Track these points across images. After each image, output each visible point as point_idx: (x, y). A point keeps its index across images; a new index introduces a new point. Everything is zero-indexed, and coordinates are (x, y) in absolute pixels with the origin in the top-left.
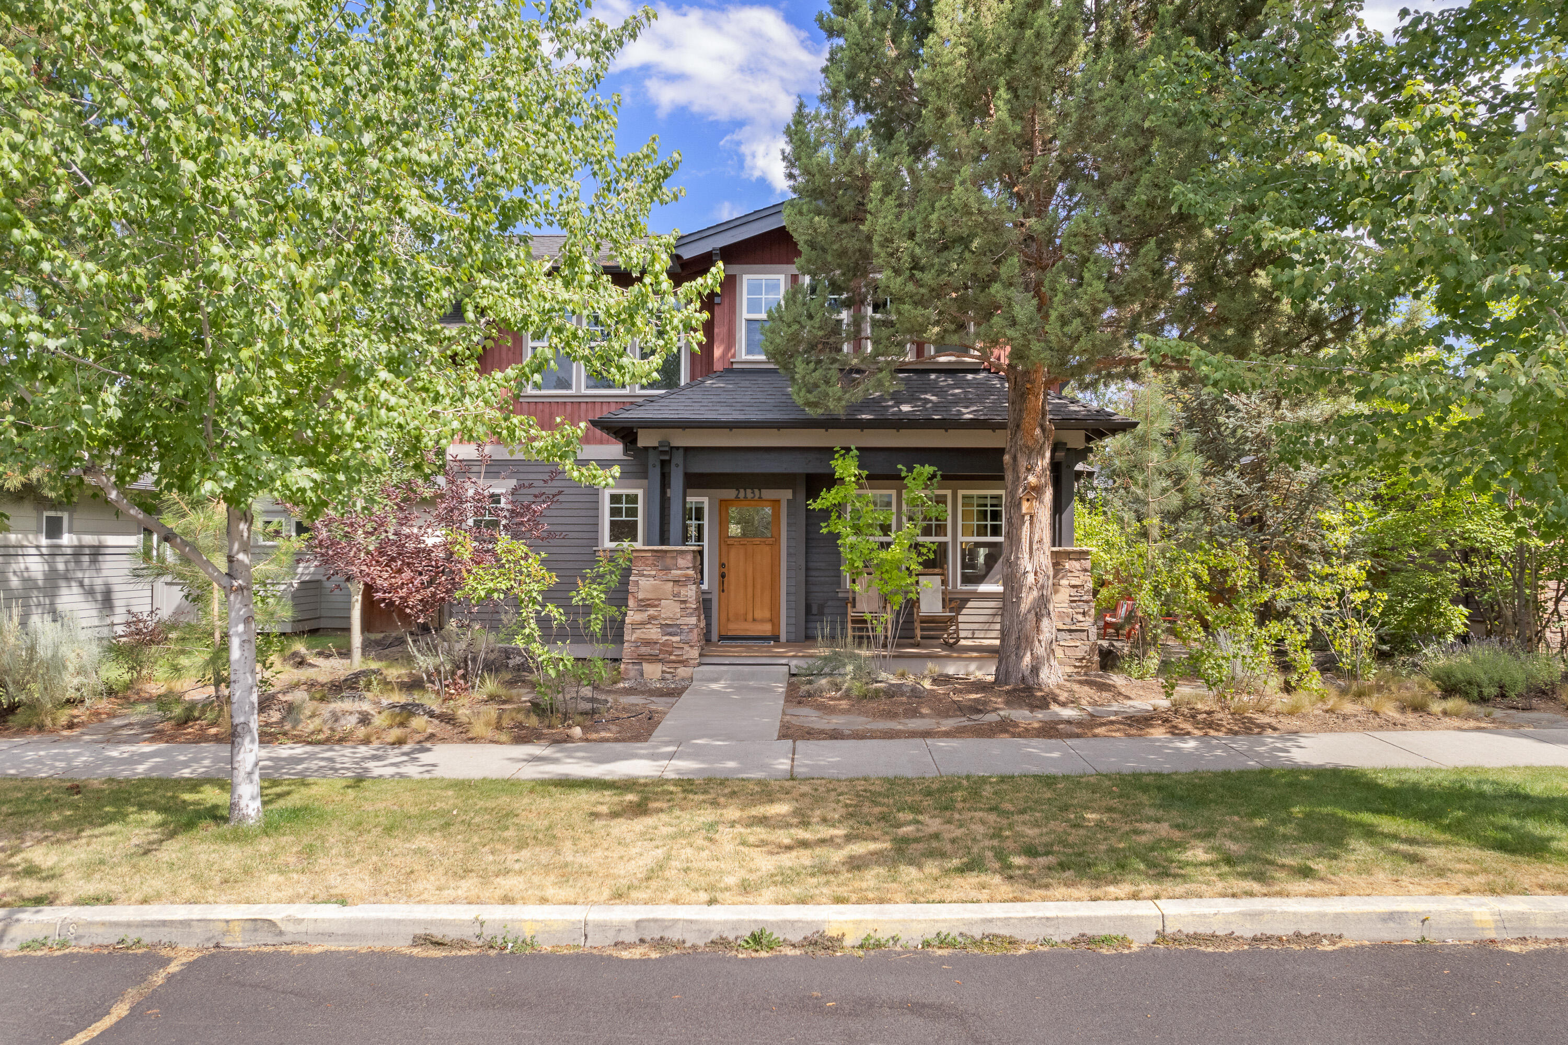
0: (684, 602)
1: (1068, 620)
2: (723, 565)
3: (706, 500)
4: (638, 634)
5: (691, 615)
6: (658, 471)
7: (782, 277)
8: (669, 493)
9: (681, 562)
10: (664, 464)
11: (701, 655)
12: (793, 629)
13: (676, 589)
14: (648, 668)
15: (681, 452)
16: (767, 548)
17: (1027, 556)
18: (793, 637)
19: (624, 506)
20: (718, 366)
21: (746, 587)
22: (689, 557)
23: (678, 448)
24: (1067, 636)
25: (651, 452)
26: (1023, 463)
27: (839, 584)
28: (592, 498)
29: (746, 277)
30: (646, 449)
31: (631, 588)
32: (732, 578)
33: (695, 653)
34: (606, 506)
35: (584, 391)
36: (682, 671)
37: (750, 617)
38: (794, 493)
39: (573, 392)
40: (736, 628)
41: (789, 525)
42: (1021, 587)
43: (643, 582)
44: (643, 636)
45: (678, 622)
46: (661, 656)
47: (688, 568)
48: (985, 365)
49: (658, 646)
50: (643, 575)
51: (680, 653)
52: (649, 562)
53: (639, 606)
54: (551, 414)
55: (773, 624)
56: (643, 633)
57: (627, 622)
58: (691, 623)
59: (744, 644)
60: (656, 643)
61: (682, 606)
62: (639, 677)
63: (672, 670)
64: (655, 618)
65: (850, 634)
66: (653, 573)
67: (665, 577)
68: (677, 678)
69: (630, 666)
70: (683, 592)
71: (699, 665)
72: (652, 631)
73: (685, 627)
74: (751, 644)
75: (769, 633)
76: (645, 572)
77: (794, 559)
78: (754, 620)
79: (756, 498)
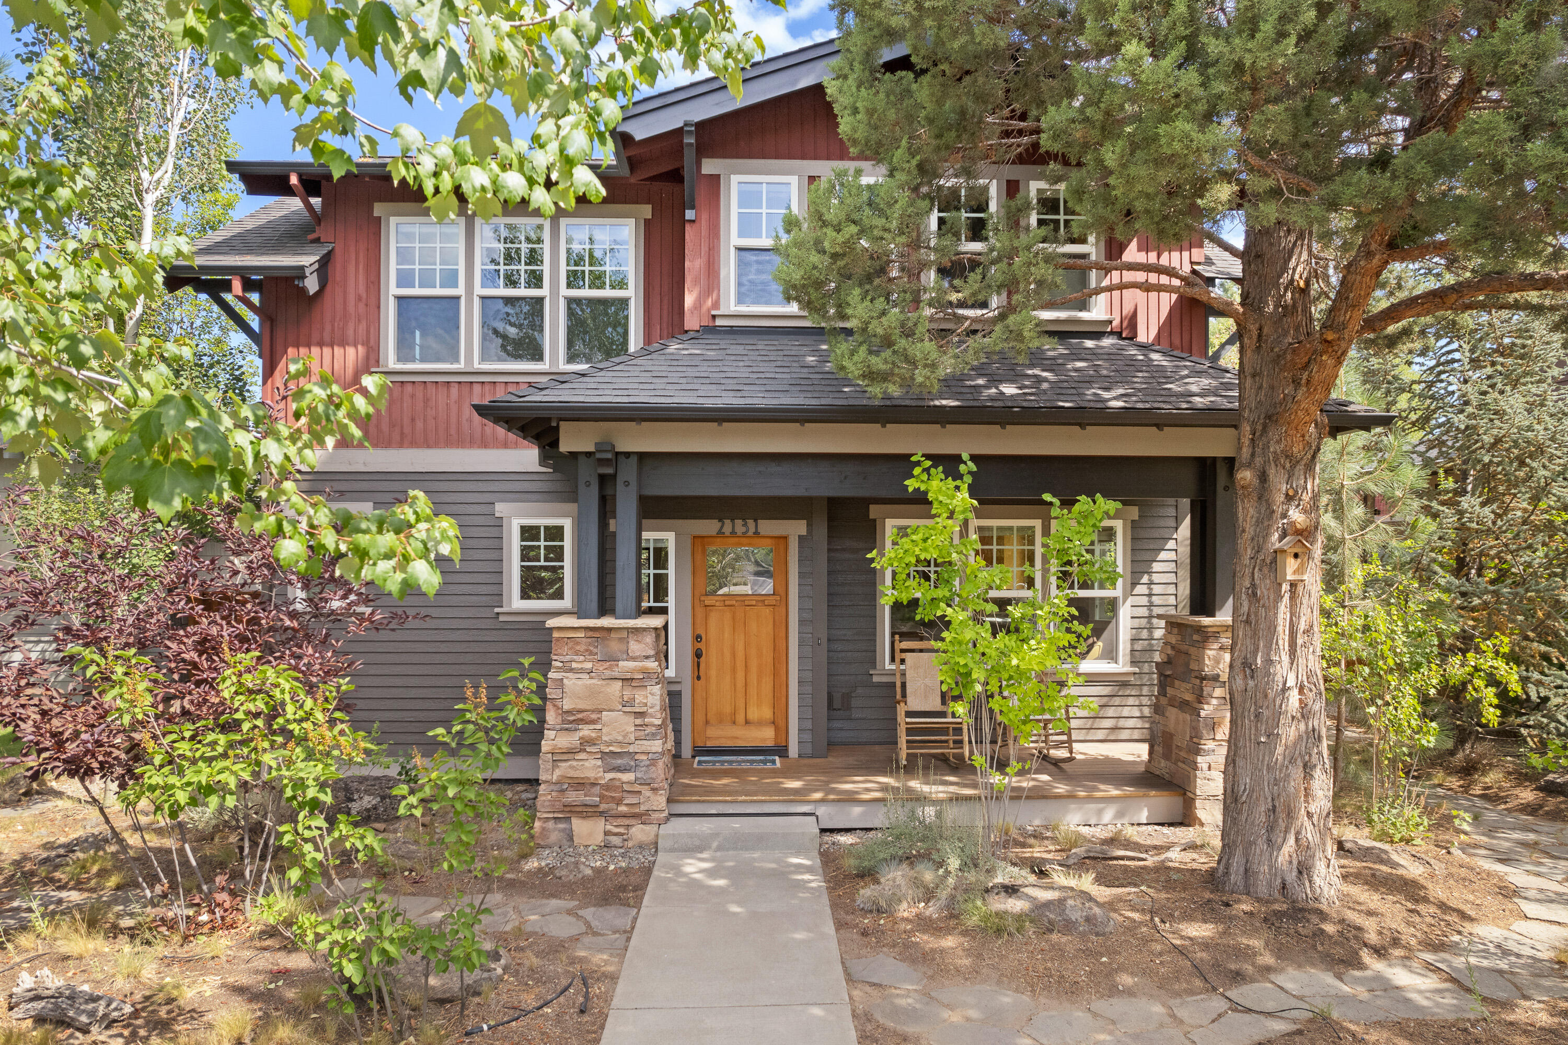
0: (642, 714)
2: (698, 638)
3: (671, 537)
4: (563, 769)
5: (653, 736)
6: (595, 489)
7: (794, 180)
8: (612, 525)
9: (635, 647)
10: (605, 481)
11: (669, 801)
12: (808, 737)
13: (627, 693)
14: (580, 826)
15: (634, 460)
16: (767, 611)
17: (1285, 658)
18: (808, 749)
19: (542, 543)
20: (691, 322)
21: (734, 670)
22: (649, 639)
23: (628, 455)
25: (582, 460)
26: (1280, 486)
27: (873, 664)
28: (493, 532)
29: (735, 179)
30: (574, 455)
31: (552, 693)
32: (712, 658)
33: (660, 801)
34: (514, 544)
35: (477, 366)
36: (640, 833)
37: (740, 718)
38: (809, 525)
39: (460, 366)
40: (719, 736)
41: (801, 575)
42: (1278, 714)
43: (571, 682)
44: (572, 774)
45: (631, 749)
46: (603, 807)
47: (647, 657)
48: (1116, 323)
49: (597, 790)
50: (571, 670)
51: (635, 801)
52: (581, 648)
53: (564, 722)
54: (426, 400)
55: (777, 729)
56: (571, 767)
57: (544, 749)
58: (654, 749)
59: (735, 766)
60: (594, 784)
61: (638, 721)
62: (565, 843)
63: (622, 830)
64: (590, 742)
65: (904, 752)
66: (589, 665)
67: (608, 673)
68: (630, 844)
69: (550, 825)
70: (639, 698)
71: (667, 819)
72: (587, 764)
73: (644, 757)
74: (745, 766)
75: (770, 743)
76: (574, 665)
77: (810, 629)
78: (747, 722)
79: (750, 533)
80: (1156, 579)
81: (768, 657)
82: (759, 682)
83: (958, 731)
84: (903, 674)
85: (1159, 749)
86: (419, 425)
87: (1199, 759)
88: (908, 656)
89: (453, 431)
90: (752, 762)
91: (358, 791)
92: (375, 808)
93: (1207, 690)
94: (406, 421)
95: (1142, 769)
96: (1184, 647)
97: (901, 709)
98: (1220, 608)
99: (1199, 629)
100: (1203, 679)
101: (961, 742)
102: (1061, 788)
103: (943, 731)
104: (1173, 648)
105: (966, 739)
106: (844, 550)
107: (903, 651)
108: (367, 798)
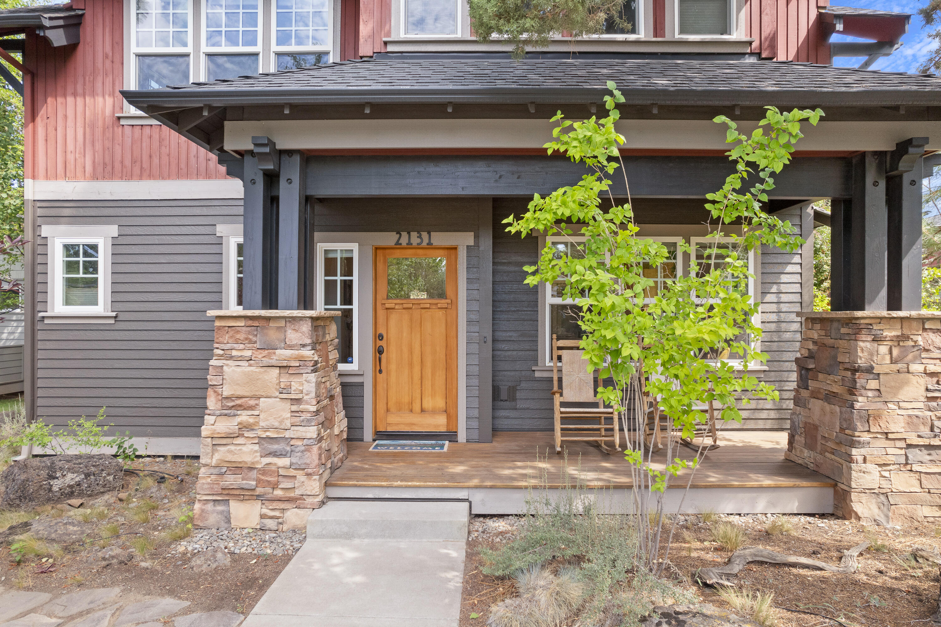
0: (298, 401)
1: (925, 431)
2: (379, 337)
3: (355, 247)
4: (221, 454)
5: (307, 423)
6: (260, 187)
9: (293, 336)
10: (271, 181)
11: (325, 485)
12: (475, 423)
13: (285, 379)
14: (237, 509)
15: (296, 157)
16: (441, 313)
18: (475, 435)
20: (365, 49)
21: (411, 365)
22: (306, 328)
23: (290, 153)
24: (923, 455)
25: (247, 159)
27: (535, 360)
28: (215, 249)
30: (240, 154)
31: (212, 379)
32: (392, 354)
33: (315, 485)
34: (232, 259)
36: (293, 516)
37: (417, 407)
38: (476, 237)
40: (401, 422)
41: (469, 281)
43: (231, 369)
44: (230, 458)
45: (287, 434)
46: (259, 491)
47: (304, 346)
48: (755, 45)
49: (254, 474)
50: (231, 358)
51: (290, 485)
52: (241, 336)
53: (223, 407)
54: (161, 141)
55: (449, 417)
56: (230, 451)
57: (204, 434)
58: (309, 435)
59: (406, 450)
60: (251, 469)
61: (294, 408)
62: (223, 525)
63: (277, 514)
64: (249, 427)
65: (558, 438)
66: (248, 353)
67: (266, 361)
68: (285, 528)
69: (210, 507)
70: (295, 386)
71: (323, 503)
72: (244, 448)
73: (299, 443)
74: (415, 450)
75: (443, 429)
76: (234, 353)
77: (476, 329)
78: (422, 410)
79: (424, 244)
80: (783, 288)
81: (441, 354)
82: (433, 374)
83: (609, 420)
84: (560, 371)
85: (800, 439)
86: (156, 161)
87: (854, 451)
88: (564, 353)
89: (183, 165)
90: (422, 446)
91: (61, 469)
92: (79, 484)
93: (860, 382)
94: (145, 158)
95: (782, 457)
96: (829, 341)
97: (557, 399)
98: (871, 302)
99: (849, 322)
100: (855, 371)
101: (612, 430)
102: (714, 478)
103: (596, 420)
104: (815, 343)
105: (617, 427)
106: (509, 263)
107: (559, 348)
108: (70, 476)
